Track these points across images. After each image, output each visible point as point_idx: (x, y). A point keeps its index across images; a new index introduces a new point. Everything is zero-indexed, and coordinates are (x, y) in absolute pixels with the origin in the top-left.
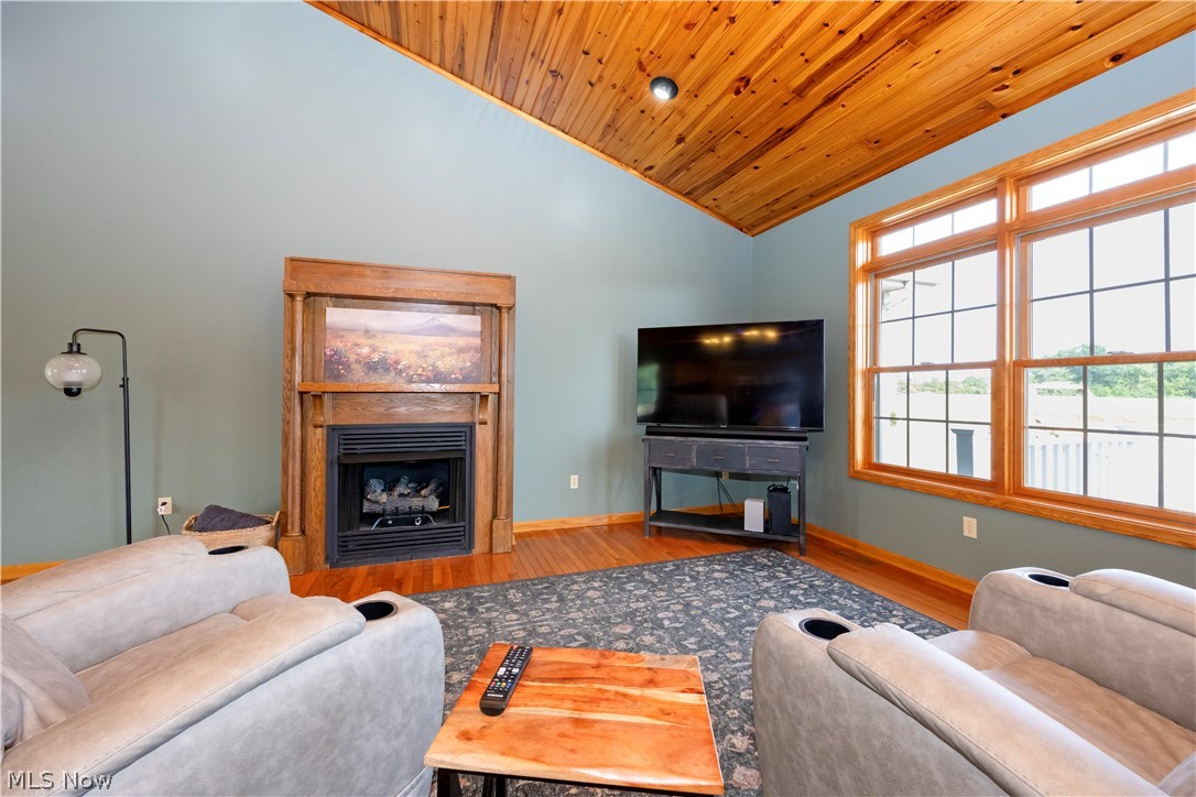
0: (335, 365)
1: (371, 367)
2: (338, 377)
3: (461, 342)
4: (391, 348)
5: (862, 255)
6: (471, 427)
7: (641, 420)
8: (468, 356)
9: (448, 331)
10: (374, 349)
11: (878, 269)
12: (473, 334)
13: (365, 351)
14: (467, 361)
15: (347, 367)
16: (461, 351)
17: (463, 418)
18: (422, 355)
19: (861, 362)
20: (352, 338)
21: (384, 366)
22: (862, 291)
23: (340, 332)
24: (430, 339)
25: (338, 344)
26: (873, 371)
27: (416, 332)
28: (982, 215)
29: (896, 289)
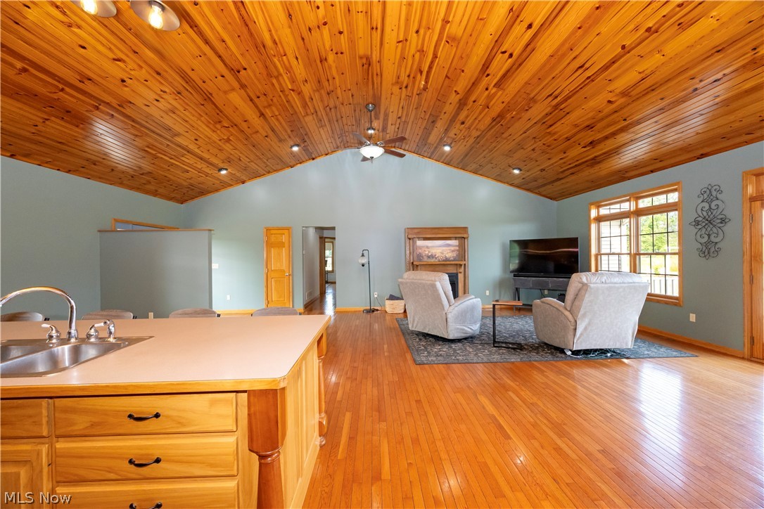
0: (420, 256)
1: (429, 257)
2: (420, 260)
3: (453, 248)
4: (433, 251)
5: (594, 213)
6: (457, 274)
7: (511, 272)
8: (455, 253)
9: (449, 245)
10: (429, 252)
11: (600, 219)
12: (456, 246)
13: (427, 252)
14: (455, 254)
15: (422, 257)
16: (453, 251)
17: (455, 272)
18: (442, 253)
19: (594, 251)
20: (424, 249)
21: (432, 256)
22: (593, 227)
23: (420, 247)
24: (444, 248)
25: (420, 251)
26: (599, 254)
27: (440, 246)
28: (625, 206)
29: (604, 226)
